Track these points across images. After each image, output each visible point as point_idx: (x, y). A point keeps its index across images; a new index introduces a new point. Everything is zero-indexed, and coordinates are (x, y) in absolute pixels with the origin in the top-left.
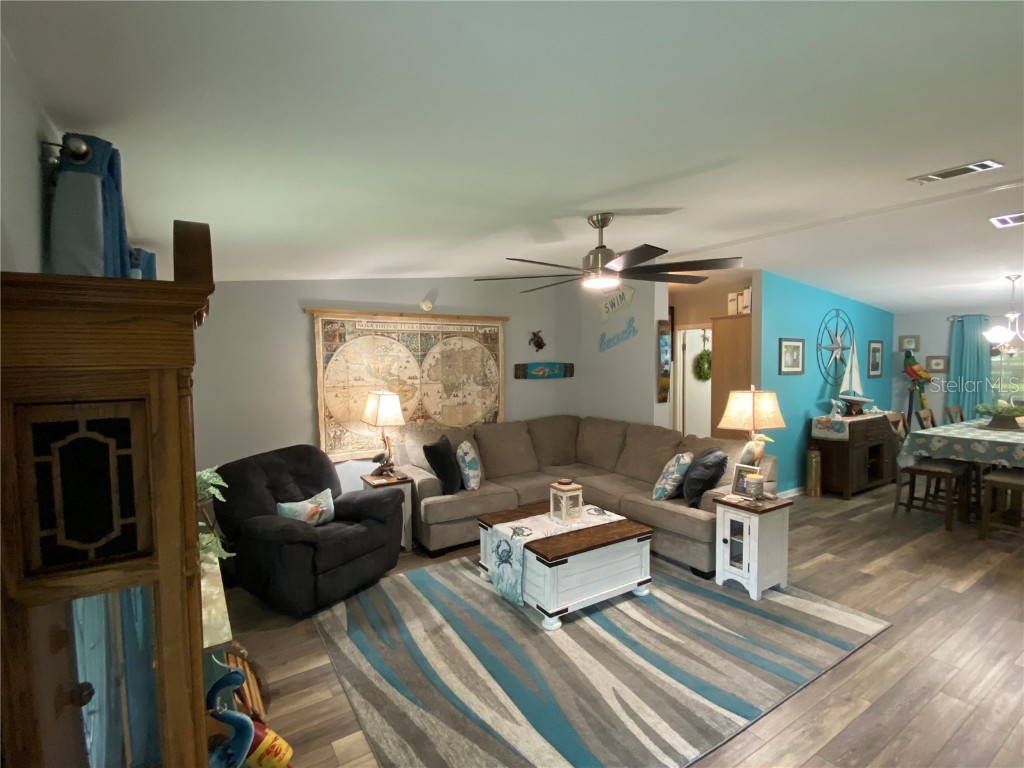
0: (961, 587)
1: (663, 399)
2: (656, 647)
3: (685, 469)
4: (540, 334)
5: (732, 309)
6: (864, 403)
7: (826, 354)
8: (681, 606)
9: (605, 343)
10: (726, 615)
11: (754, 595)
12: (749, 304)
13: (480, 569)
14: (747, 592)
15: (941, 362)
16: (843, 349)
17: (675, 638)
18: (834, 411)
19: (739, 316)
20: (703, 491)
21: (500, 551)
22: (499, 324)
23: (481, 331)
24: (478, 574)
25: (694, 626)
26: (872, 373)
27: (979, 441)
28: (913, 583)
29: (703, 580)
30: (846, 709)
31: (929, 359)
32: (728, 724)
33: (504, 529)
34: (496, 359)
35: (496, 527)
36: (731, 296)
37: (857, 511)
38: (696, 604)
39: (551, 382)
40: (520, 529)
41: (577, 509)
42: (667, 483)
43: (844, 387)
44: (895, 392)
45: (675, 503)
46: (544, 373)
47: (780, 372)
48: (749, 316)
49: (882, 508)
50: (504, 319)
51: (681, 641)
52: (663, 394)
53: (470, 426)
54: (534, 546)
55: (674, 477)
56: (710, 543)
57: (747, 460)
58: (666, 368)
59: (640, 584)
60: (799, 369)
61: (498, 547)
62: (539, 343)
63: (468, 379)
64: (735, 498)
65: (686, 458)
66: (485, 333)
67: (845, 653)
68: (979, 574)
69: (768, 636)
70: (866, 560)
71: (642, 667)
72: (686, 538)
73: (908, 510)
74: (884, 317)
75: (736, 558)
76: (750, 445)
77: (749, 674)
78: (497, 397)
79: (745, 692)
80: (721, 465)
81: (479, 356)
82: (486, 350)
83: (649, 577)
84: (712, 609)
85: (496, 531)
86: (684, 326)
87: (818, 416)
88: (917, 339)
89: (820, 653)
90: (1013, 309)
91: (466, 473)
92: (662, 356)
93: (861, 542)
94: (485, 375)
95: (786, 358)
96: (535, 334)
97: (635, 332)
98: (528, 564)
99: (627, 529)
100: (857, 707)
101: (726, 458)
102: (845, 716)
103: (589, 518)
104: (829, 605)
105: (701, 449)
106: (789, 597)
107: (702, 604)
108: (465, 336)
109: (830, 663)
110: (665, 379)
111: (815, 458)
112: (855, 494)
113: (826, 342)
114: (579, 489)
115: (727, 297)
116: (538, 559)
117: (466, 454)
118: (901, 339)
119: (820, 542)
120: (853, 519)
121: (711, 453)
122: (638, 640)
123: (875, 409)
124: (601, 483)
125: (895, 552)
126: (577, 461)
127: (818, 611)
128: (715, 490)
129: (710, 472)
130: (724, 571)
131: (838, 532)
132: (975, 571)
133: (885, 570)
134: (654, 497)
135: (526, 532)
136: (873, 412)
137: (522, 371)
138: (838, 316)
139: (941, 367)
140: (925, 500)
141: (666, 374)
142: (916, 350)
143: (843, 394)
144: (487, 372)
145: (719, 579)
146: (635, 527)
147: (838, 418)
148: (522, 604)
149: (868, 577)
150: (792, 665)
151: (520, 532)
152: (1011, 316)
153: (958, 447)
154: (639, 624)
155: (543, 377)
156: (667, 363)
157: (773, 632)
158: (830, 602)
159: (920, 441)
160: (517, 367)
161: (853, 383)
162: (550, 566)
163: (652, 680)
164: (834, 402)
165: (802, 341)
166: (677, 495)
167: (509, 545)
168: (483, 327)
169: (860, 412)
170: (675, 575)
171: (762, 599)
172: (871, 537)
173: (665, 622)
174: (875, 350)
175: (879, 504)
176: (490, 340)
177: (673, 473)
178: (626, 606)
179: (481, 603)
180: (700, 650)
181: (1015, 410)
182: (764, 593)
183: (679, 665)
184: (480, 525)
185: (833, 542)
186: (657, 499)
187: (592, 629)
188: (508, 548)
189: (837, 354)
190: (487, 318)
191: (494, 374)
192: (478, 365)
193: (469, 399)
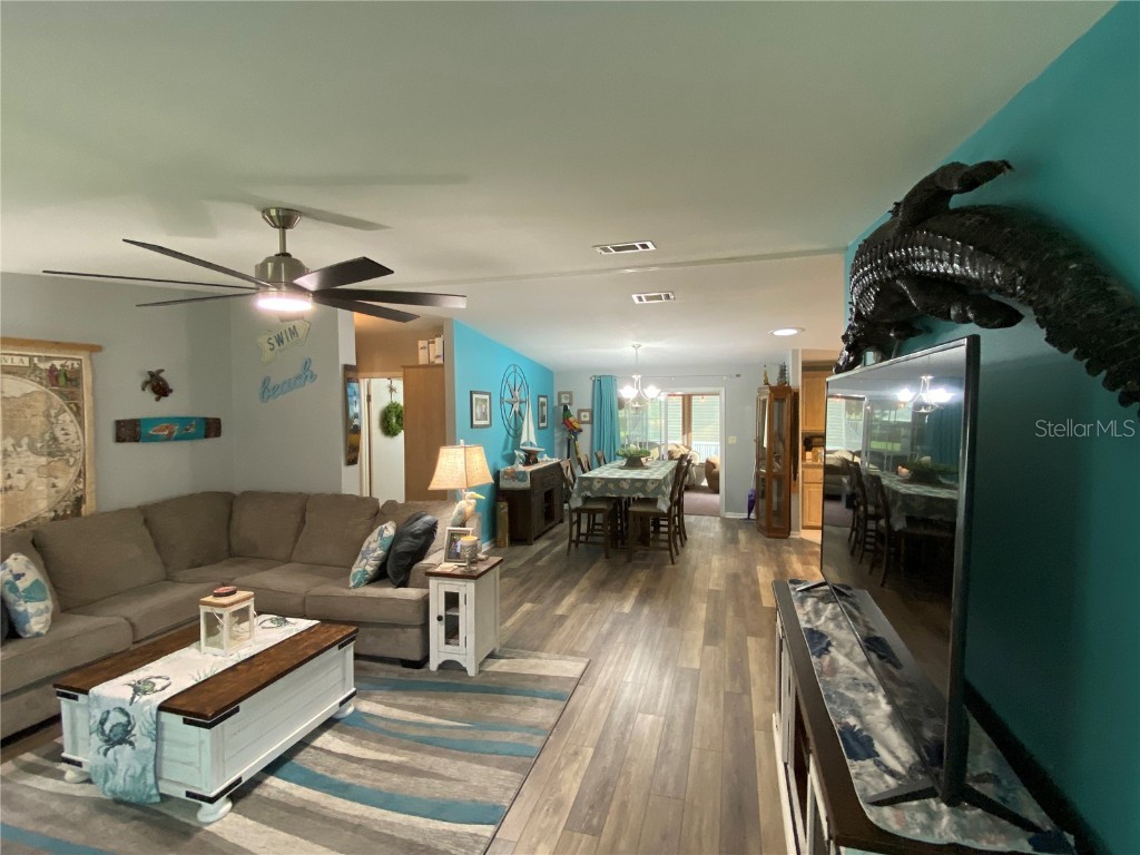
0: (627, 607)
1: (352, 461)
2: (374, 780)
3: (388, 542)
4: (162, 375)
5: (422, 358)
6: (538, 452)
7: (508, 407)
8: (395, 713)
9: (268, 390)
10: (448, 705)
11: (472, 671)
12: (441, 353)
13: (63, 766)
14: (465, 670)
15: (588, 414)
16: (521, 402)
17: (395, 758)
18: (517, 462)
19: (431, 366)
20: (412, 564)
21: (107, 727)
22: (82, 356)
23: (45, 366)
24: (60, 775)
25: (414, 732)
26: (542, 425)
27: (625, 480)
28: (595, 614)
29: (416, 671)
30: (576, 766)
31: (580, 411)
32: (476, 842)
33: (115, 690)
34: (78, 412)
35: (95, 690)
36: (422, 343)
37: (540, 555)
38: (413, 703)
39: (185, 444)
40: (146, 681)
41: (245, 625)
42: (366, 564)
43: (524, 439)
44: (557, 441)
45: (377, 587)
46: (171, 433)
47: (472, 426)
48: (441, 366)
49: (558, 548)
50: (94, 349)
51: (403, 759)
52: (353, 455)
53: (24, 525)
54: (177, 704)
55: (376, 554)
56: (421, 625)
57: (459, 522)
58: (356, 422)
59: (342, 703)
60: (487, 422)
61: (102, 723)
62: (159, 387)
63: (17, 445)
64: (449, 567)
65: (389, 530)
66: (52, 369)
67: (562, 705)
68: (635, 593)
69: (494, 714)
70: (557, 602)
71: (361, 817)
72: (395, 625)
73: (577, 546)
74: (547, 374)
75: (452, 632)
76: (461, 504)
77: (485, 767)
78: (81, 474)
79: (484, 791)
80: (431, 531)
81: (41, 407)
82: (56, 398)
83: (353, 690)
84: (431, 703)
85: (97, 698)
86: (369, 374)
87: (504, 468)
88: (570, 394)
89: (541, 713)
90: (637, 372)
91: (21, 609)
92: (351, 407)
93: (550, 585)
94: (55, 439)
95: (477, 411)
96: (152, 375)
97: (313, 377)
98: (167, 734)
99: (322, 637)
100: (584, 758)
101: (436, 523)
102: (577, 773)
103: (266, 634)
104: (540, 658)
105: (406, 516)
106: (503, 661)
107: (419, 701)
108: (9, 373)
109: (552, 720)
110: (355, 436)
111: (504, 507)
112: (537, 538)
113: (507, 396)
114: (248, 598)
115: (417, 345)
116: (186, 722)
117: (18, 577)
118: (560, 394)
119: (519, 592)
120: (539, 563)
121: (418, 519)
122: (349, 780)
123: (546, 457)
124: (278, 580)
125: (577, 587)
126: (231, 556)
127: (531, 667)
128: (424, 562)
129: (420, 542)
130: (439, 652)
131: (530, 579)
132: (632, 590)
133: (573, 607)
134: (352, 584)
135: (160, 684)
136: (545, 461)
137: (129, 431)
138: (515, 372)
139: (587, 419)
140: (587, 535)
141: (357, 430)
142: (570, 404)
143: (523, 445)
144: (59, 434)
145: (433, 665)
146: (334, 630)
147: (521, 468)
148: (158, 799)
149: (563, 618)
150: (523, 738)
151: (148, 687)
152: (636, 377)
153: (611, 486)
154: (347, 758)
155: (168, 438)
156: (356, 416)
157: (497, 708)
158: (539, 654)
159: (585, 484)
160: (119, 424)
161: (529, 435)
162: (209, 726)
163: (376, 828)
164: (517, 452)
165: (489, 394)
166: (380, 576)
167: (127, 714)
168: (48, 359)
169: (536, 462)
170: (382, 675)
171: (480, 672)
172: (557, 577)
173: (380, 741)
174: (543, 404)
175: (555, 545)
176: (65, 383)
177: (374, 551)
178: (328, 740)
179: (73, 825)
180: (426, 761)
181: (640, 452)
182: (481, 664)
183: (407, 793)
184: (60, 694)
185: (529, 590)
186: (354, 587)
187: (280, 792)
188: (123, 719)
189: (516, 407)
190: (58, 345)
191: (73, 436)
192: (39, 421)
193: (19, 481)
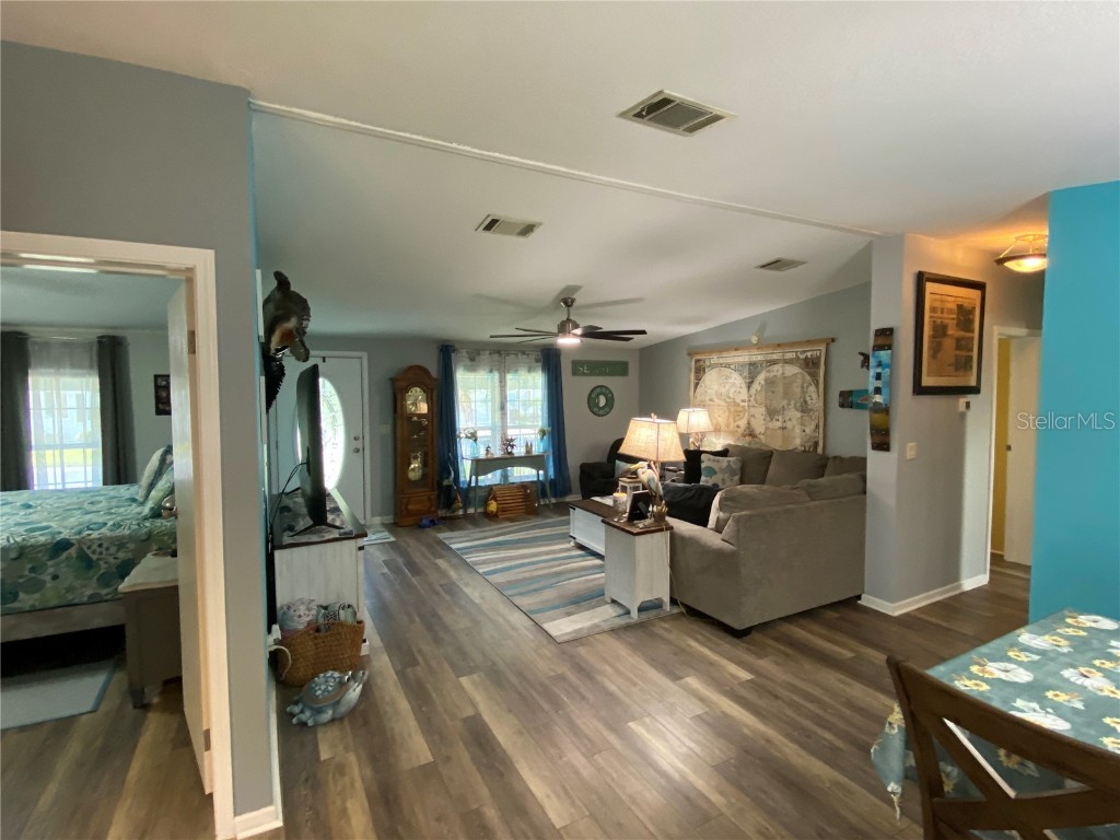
22: (822, 347)
23: (802, 356)
34: (817, 384)
50: (827, 341)
63: (789, 404)
66: (806, 358)
78: (818, 426)
81: (799, 381)
82: (806, 376)
94: (805, 402)
108: (787, 363)
137: (846, 399)
144: (808, 399)
160: (842, 394)
168: (805, 352)
176: (811, 365)
190: (809, 342)
191: (814, 401)
192: (798, 390)
193: (789, 425)
